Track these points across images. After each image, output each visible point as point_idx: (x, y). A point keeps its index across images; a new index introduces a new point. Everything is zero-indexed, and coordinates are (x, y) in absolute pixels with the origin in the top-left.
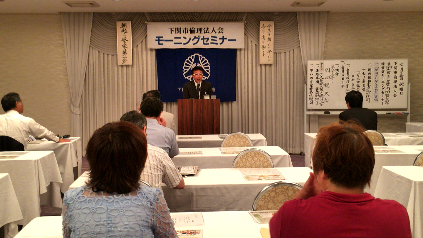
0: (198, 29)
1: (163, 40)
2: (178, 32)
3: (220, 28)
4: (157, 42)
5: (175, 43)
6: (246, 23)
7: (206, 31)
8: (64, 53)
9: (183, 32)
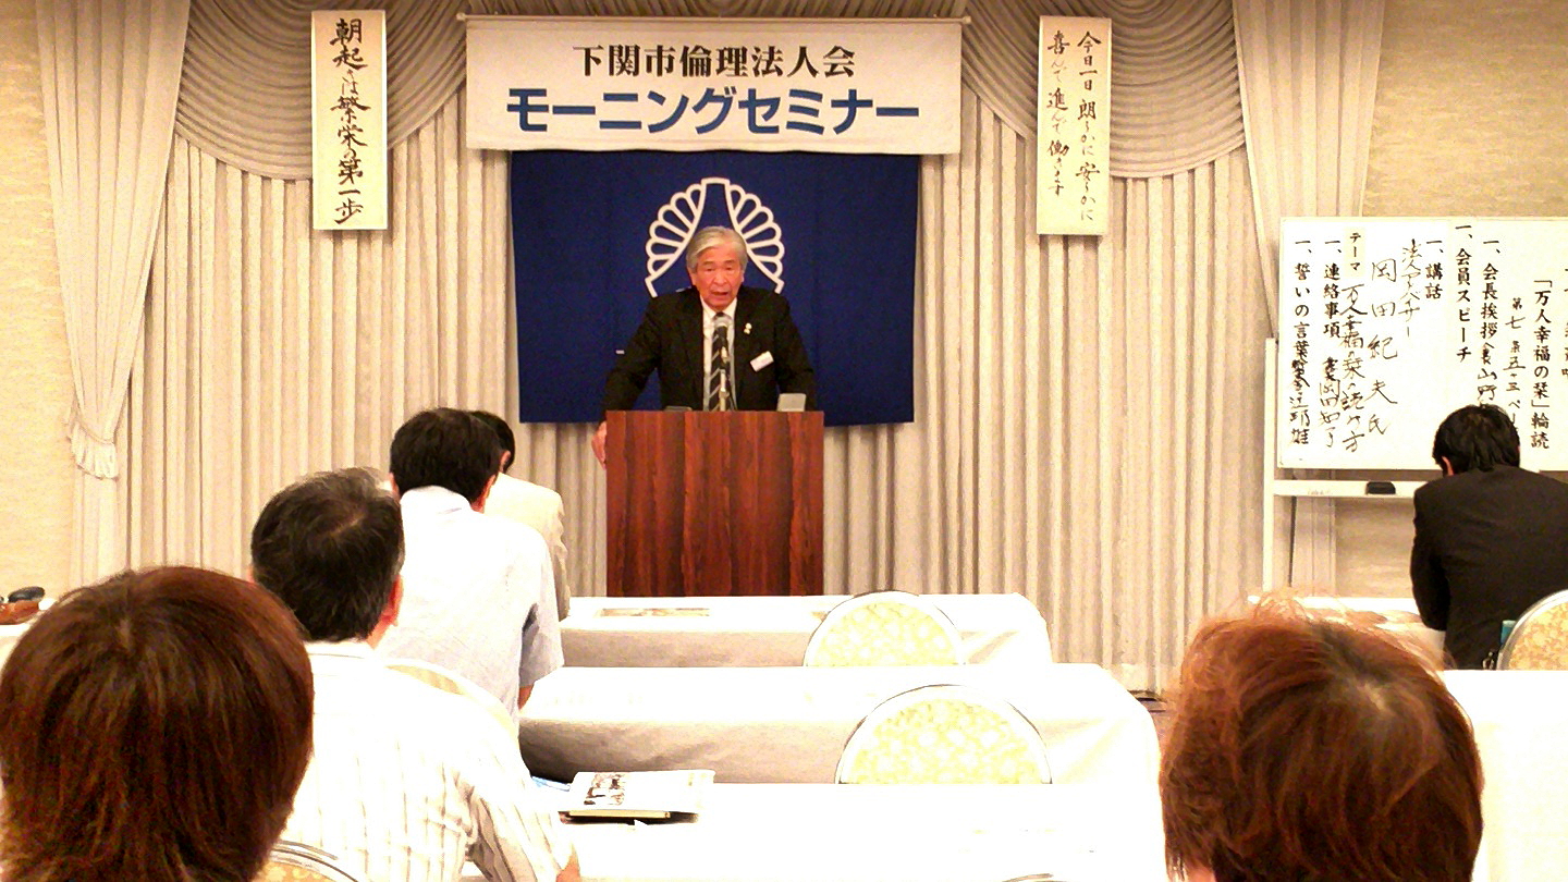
0: (726, 54)
1: (544, 108)
2: (623, 68)
3: (836, 49)
4: (517, 115)
5: (604, 125)
6: (969, 26)
7: (763, 66)
8: (46, 165)
9: (649, 69)
